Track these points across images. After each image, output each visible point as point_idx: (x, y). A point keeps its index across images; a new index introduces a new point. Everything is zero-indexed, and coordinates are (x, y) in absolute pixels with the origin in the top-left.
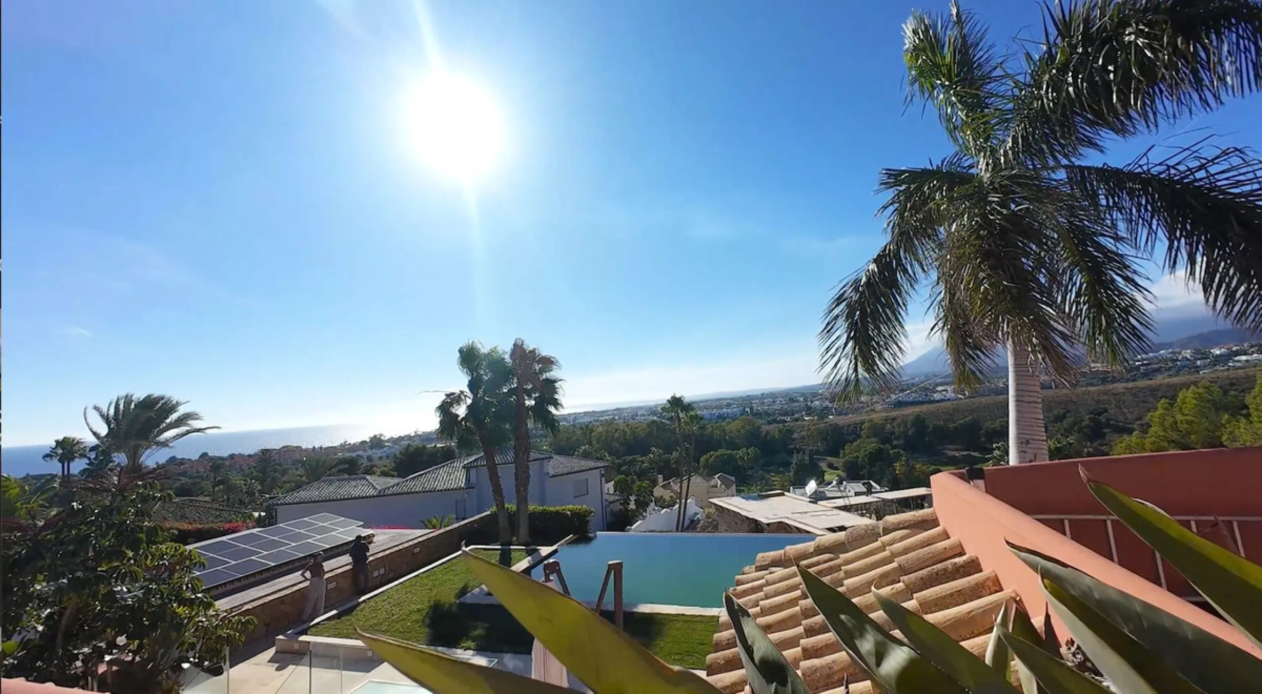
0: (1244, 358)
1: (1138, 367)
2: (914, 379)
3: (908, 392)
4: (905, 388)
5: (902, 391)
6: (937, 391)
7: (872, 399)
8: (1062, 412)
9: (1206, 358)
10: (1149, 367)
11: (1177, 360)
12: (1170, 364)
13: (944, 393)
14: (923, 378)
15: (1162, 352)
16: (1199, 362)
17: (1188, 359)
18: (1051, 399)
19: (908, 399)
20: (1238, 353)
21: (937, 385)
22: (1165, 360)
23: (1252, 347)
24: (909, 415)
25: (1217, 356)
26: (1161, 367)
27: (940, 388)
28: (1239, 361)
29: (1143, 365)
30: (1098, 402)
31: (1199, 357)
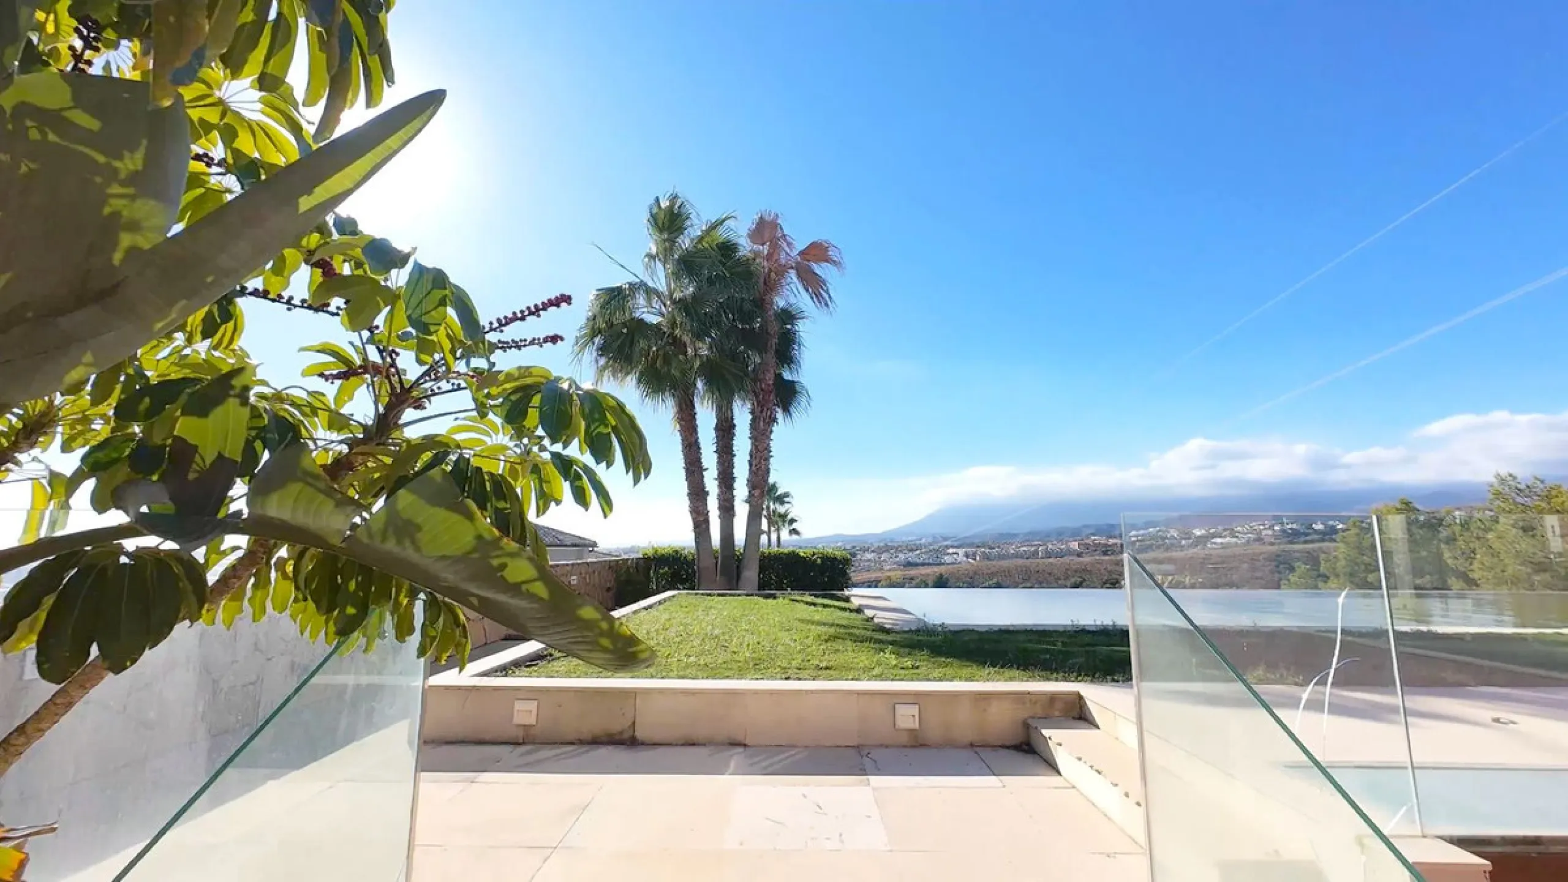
0: (1219, 540)
1: (1134, 542)
2: (921, 540)
3: (918, 552)
4: (914, 548)
5: (911, 550)
6: (948, 554)
7: (880, 558)
8: (1080, 580)
9: (1189, 538)
10: (1143, 543)
11: (1166, 538)
12: (1160, 542)
13: (955, 556)
14: (930, 540)
15: (1151, 530)
16: (1183, 542)
17: (1176, 539)
18: (1067, 567)
19: (918, 561)
20: (1214, 536)
21: (947, 547)
22: (1153, 537)
23: (1225, 530)
24: (928, 575)
25: (1200, 537)
26: (1153, 544)
27: (951, 551)
28: (1215, 543)
29: (1138, 541)
30: (1110, 572)
31: (1183, 536)
